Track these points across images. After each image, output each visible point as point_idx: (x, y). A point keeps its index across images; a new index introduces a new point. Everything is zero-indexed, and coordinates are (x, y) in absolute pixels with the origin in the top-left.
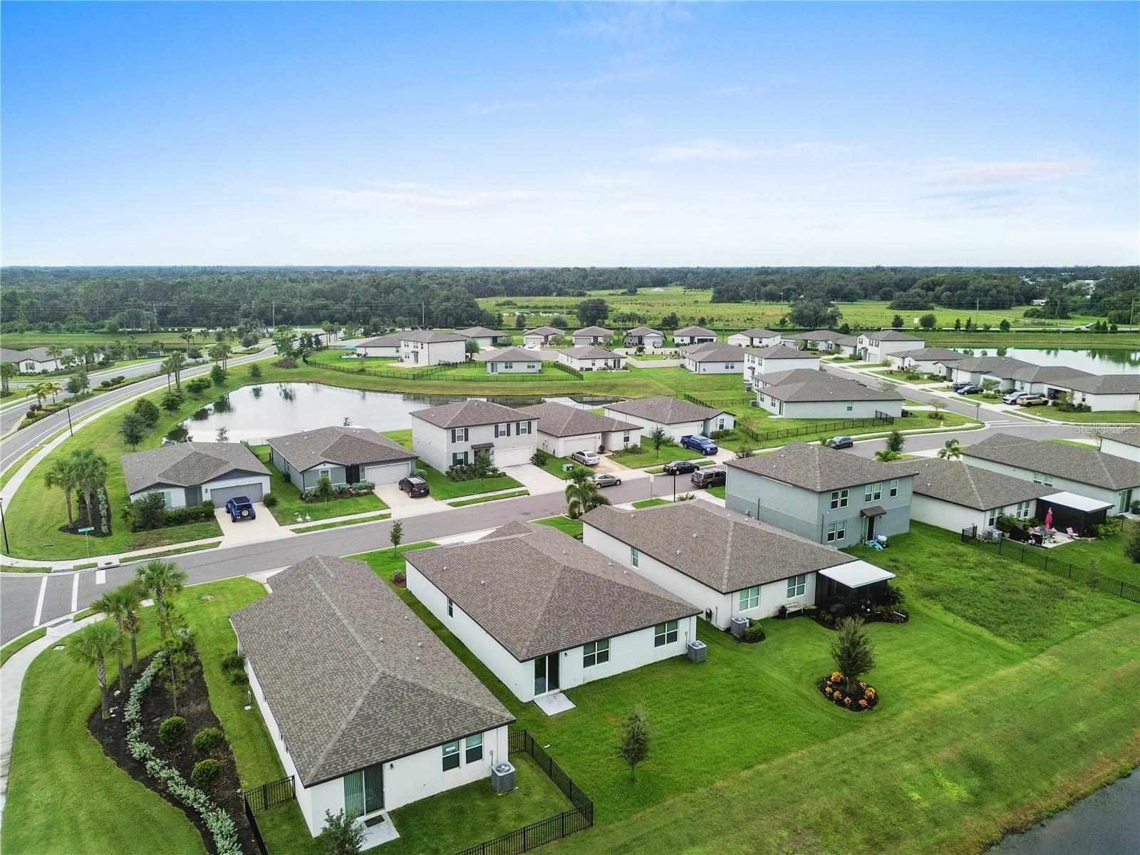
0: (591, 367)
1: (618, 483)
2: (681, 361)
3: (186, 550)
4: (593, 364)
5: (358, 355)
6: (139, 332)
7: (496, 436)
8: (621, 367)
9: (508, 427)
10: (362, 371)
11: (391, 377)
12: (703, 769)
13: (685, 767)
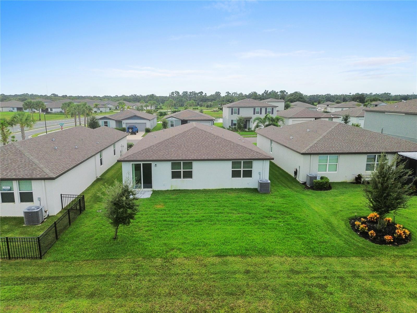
7: (254, 114)
9: (261, 109)
12: (179, 247)
13: (166, 242)
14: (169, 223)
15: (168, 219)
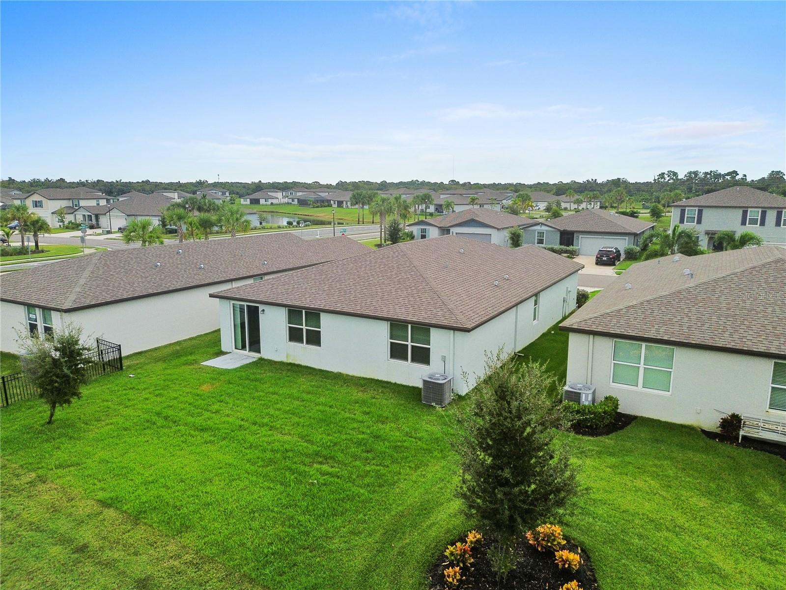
7: (744, 223)
9: (764, 214)
14: (157, 419)
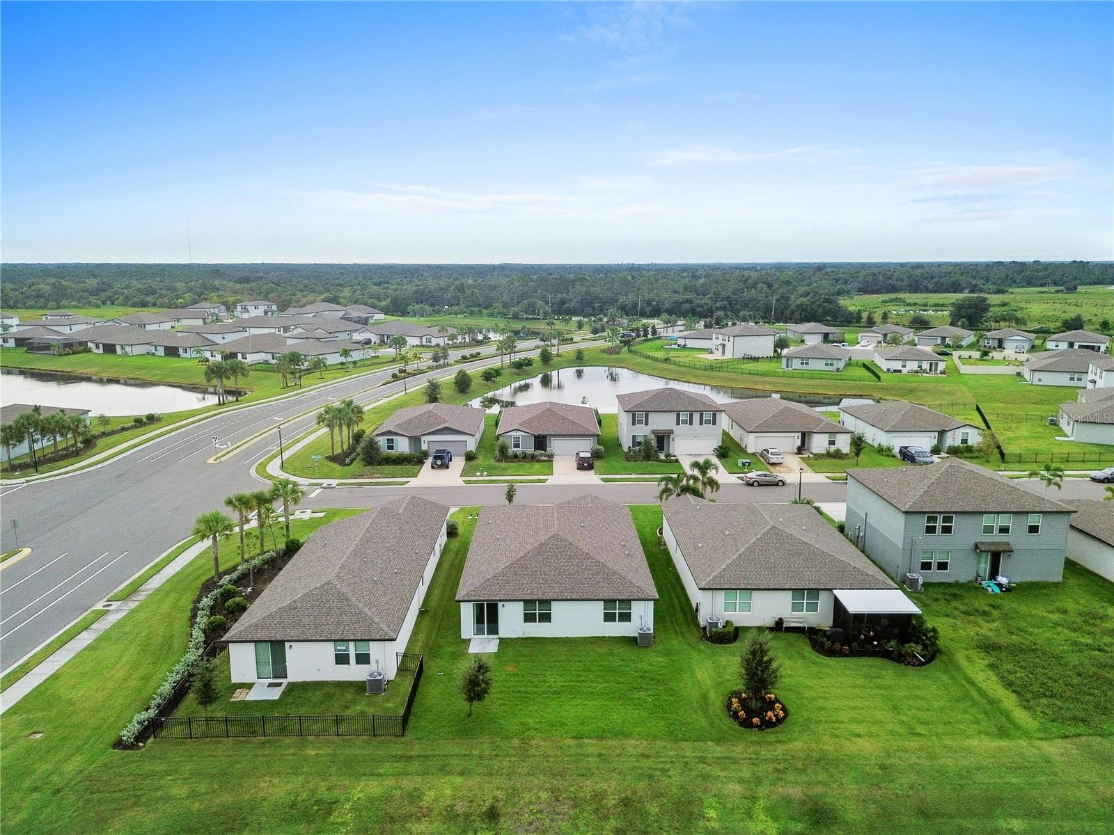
0: (900, 368)
1: (780, 483)
2: (1019, 369)
3: (382, 484)
4: (904, 366)
5: (679, 346)
6: (536, 319)
7: (678, 424)
8: (939, 372)
9: (691, 416)
10: (667, 360)
11: (686, 367)
12: (536, 726)
13: (522, 720)
14: (524, 695)
15: (522, 689)
